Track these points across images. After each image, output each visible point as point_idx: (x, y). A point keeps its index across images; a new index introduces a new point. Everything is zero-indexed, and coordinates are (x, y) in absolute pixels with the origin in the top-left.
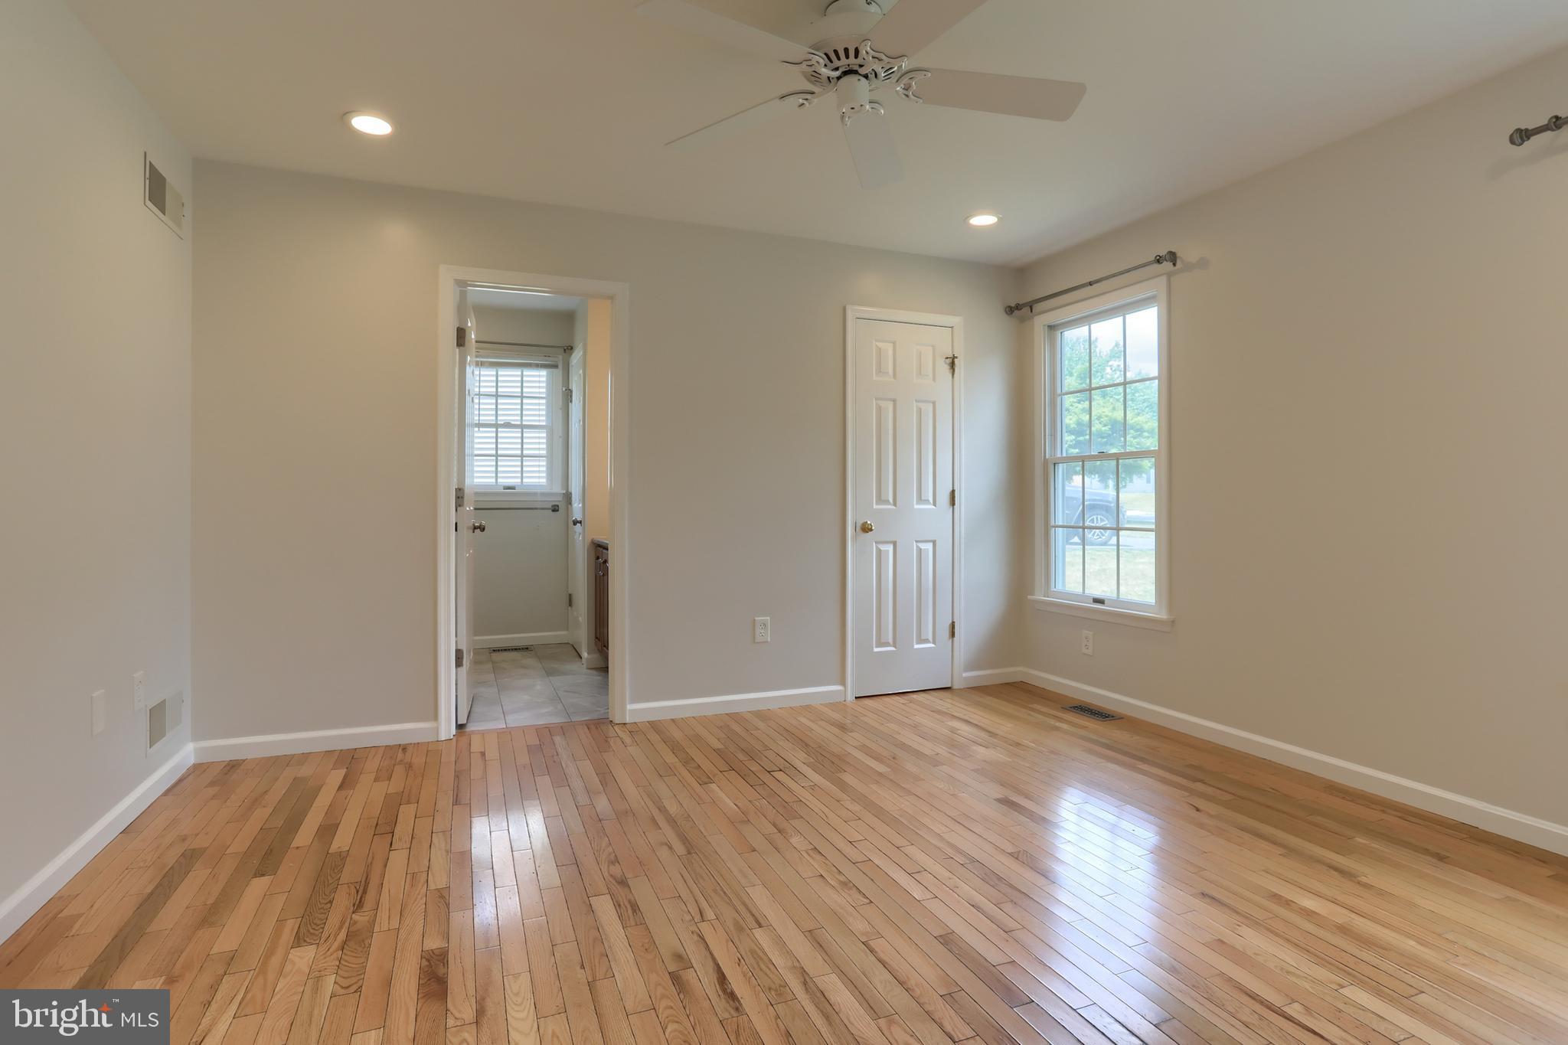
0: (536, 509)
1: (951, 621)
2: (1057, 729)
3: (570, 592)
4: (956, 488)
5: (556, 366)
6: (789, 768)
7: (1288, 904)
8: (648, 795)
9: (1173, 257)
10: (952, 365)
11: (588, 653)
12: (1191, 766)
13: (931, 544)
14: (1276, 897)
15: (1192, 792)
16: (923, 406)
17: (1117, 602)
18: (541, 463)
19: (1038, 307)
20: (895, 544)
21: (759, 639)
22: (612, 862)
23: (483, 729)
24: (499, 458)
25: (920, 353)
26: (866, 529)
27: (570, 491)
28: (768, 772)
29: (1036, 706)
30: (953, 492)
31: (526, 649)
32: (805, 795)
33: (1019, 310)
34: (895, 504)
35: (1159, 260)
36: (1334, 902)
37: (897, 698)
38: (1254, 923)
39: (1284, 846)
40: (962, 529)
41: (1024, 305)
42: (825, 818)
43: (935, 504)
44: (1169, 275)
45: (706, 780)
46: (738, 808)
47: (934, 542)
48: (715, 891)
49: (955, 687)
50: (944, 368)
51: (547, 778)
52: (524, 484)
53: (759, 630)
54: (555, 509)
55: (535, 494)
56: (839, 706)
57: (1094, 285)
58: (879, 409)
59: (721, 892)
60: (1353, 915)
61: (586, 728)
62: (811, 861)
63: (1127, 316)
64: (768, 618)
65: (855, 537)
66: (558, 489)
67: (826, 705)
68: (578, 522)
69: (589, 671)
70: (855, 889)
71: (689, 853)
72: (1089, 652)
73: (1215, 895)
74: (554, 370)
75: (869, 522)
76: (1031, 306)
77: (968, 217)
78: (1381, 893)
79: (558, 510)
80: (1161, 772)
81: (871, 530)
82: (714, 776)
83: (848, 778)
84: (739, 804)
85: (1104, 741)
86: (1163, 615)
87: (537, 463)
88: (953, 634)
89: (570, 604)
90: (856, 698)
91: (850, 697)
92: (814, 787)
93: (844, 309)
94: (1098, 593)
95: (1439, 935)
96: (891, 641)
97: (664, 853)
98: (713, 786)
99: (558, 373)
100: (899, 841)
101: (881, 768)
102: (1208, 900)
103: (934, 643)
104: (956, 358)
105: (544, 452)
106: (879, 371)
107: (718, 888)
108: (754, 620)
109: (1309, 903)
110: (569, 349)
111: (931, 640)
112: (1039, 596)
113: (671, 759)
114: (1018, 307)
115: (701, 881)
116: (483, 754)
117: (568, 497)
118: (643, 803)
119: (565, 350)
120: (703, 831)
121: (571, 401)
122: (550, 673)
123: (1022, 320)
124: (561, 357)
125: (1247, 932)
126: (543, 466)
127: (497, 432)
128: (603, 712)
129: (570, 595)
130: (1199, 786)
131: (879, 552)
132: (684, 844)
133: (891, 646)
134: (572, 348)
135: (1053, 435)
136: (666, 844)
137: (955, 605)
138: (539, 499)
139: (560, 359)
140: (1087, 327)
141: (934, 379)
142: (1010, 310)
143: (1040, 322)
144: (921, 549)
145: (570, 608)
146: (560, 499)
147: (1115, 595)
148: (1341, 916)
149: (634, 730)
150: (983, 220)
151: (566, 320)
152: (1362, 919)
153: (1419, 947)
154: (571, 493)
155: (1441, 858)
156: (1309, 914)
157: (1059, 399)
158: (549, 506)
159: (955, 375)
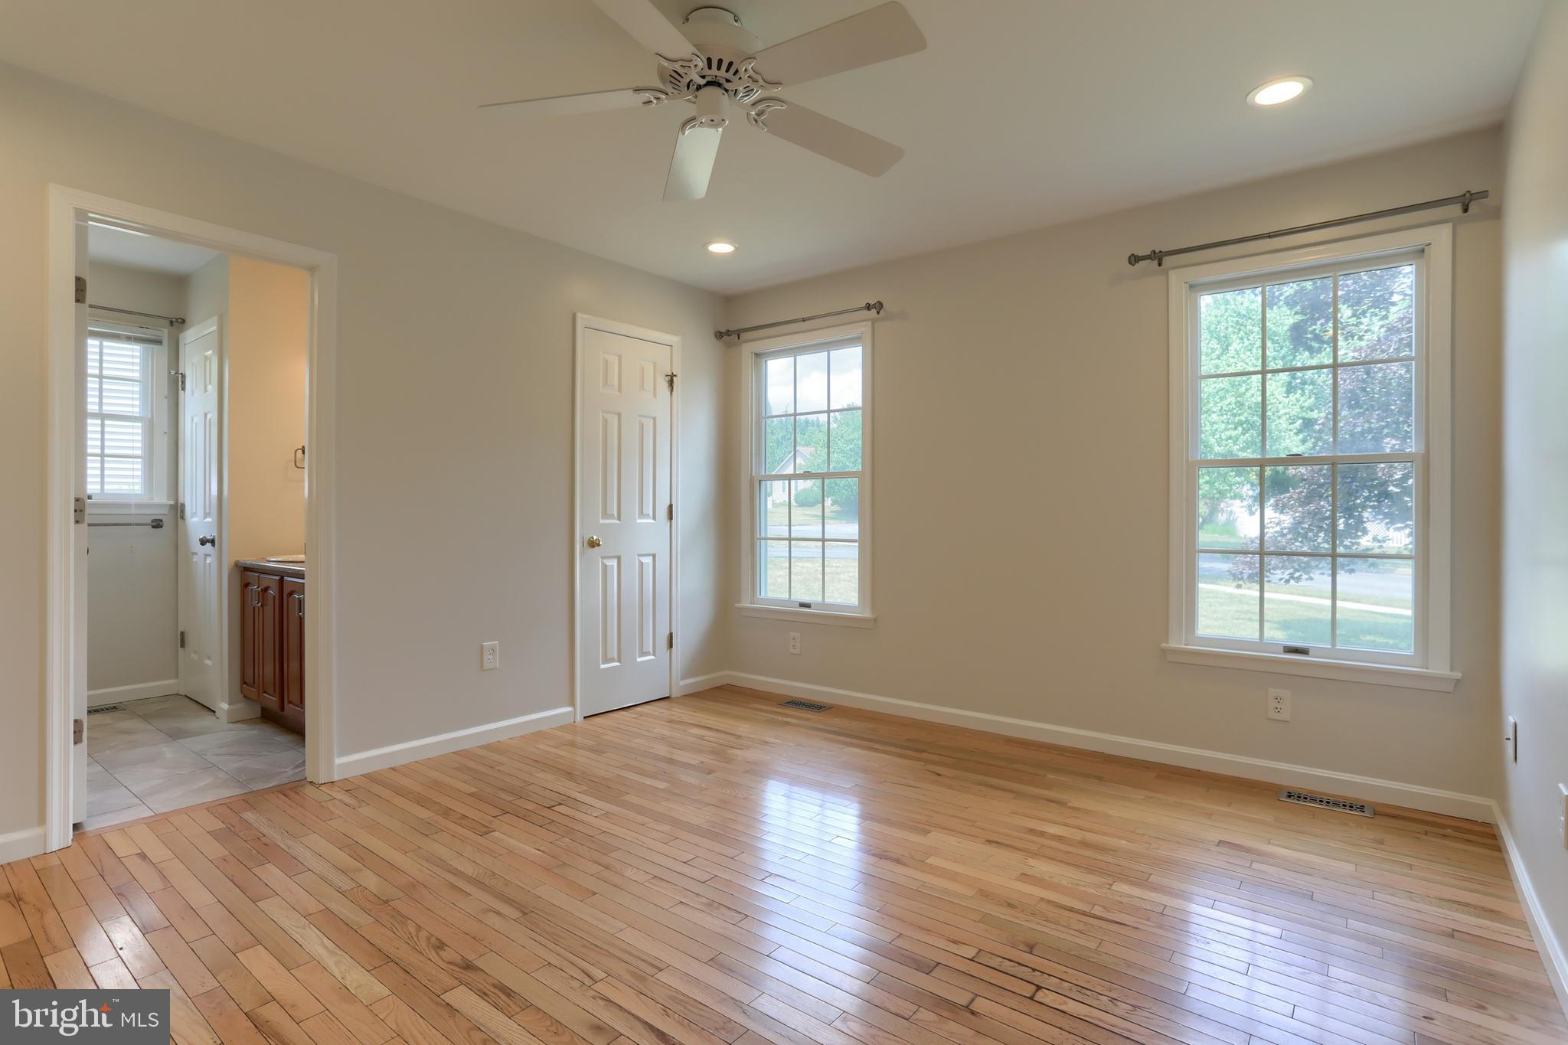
0: (130, 524)
1: (668, 632)
2: (787, 723)
3: (181, 629)
4: (673, 503)
5: (159, 342)
6: (565, 800)
7: (1042, 835)
8: (427, 861)
9: (879, 306)
10: (671, 383)
11: (230, 704)
12: (909, 740)
13: (651, 558)
14: (1032, 831)
15: (927, 762)
16: (643, 420)
17: (823, 605)
18: (136, 466)
19: (743, 336)
20: (619, 558)
21: (487, 665)
22: (439, 947)
23: (116, 823)
24: (106, 459)
25: (643, 369)
26: (593, 544)
27: (181, 501)
28: (549, 808)
29: (753, 705)
30: (671, 506)
31: (113, 708)
32: (604, 824)
33: (728, 336)
34: (619, 519)
35: (868, 307)
36: (1065, 825)
37: (621, 713)
38: (1035, 855)
39: (1012, 791)
40: (678, 542)
41: (734, 332)
42: (642, 844)
43: (654, 518)
44: (874, 321)
45: (486, 831)
46: (542, 852)
47: (654, 556)
48: (584, 946)
49: (673, 696)
50: (663, 385)
51: (270, 866)
52: (106, 492)
53: (487, 657)
54: (157, 524)
55: (127, 506)
56: (571, 728)
57: (807, 322)
58: (606, 422)
59: (592, 946)
60: (1084, 832)
61: (281, 796)
62: (659, 889)
63: (831, 352)
64: (497, 642)
65: (582, 553)
66: (162, 498)
67: (556, 729)
68: (208, 541)
69: (231, 726)
70: (722, 907)
71: (525, 914)
72: (797, 651)
73: (998, 840)
74: (155, 347)
75: (595, 537)
76: (738, 333)
77: (707, 243)
78: (1087, 812)
79: (161, 527)
80: (892, 749)
81: (599, 545)
82: (491, 822)
83: (631, 798)
84: (541, 848)
85: (834, 729)
86: (867, 614)
87: (131, 466)
88: (671, 645)
89: (183, 645)
90: (585, 717)
91: (579, 718)
92: (607, 815)
93: (574, 317)
94: (806, 599)
95: (1133, 832)
96: (616, 657)
97: (493, 920)
98: (496, 834)
99: (162, 352)
100: (730, 852)
101: (662, 785)
102: (994, 845)
103: (654, 655)
104: (675, 376)
105: (139, 452)
106: (606, 383)
107: (586, 943)
108: (482, 645)
109: (1052, 829)
110: (178, 323)
111: (652, 652)
112: (746, 603)
113: (424, 814)
114: (728, 333)
115: (561, 940)
116: (143, 856)
117: (178, 510)
118: (426, 870)
119: (171, 322)
120: (523, 886)
121: (183, 389)
122: (174, 735)
123: (729, 346)
124: (166, 331)
125: (1032, 862)
126: (137, 469)
127: (103, 426)
128: (291, 772)
129: (182, 634)
130: (925, 755)
131: (605, 567)
132: (511, 905)
133: (615, 661)
134: (184, 321)
135: (758, 454)
136: (491, 911)
137: (674, 617)
138: (133, 511)
139: (165, 333)
140: (793, 358)
141: (655, 396)
142: (719, 335)
143: (747, 349)
144: (642, 563)
145: (181, 650)
146: (165, 511)
147: (819, 599)
148: (1078, 835)
149: (349, 787)
150: (721, 248)
151: (177, 283)
152: (1089, 834)
153: (1128, 844)
154: (183, 505)
155: (1100, 779)
156: (1059, 838)
157: (764, 421)
158: (149, 521)
159: (673, 393)
